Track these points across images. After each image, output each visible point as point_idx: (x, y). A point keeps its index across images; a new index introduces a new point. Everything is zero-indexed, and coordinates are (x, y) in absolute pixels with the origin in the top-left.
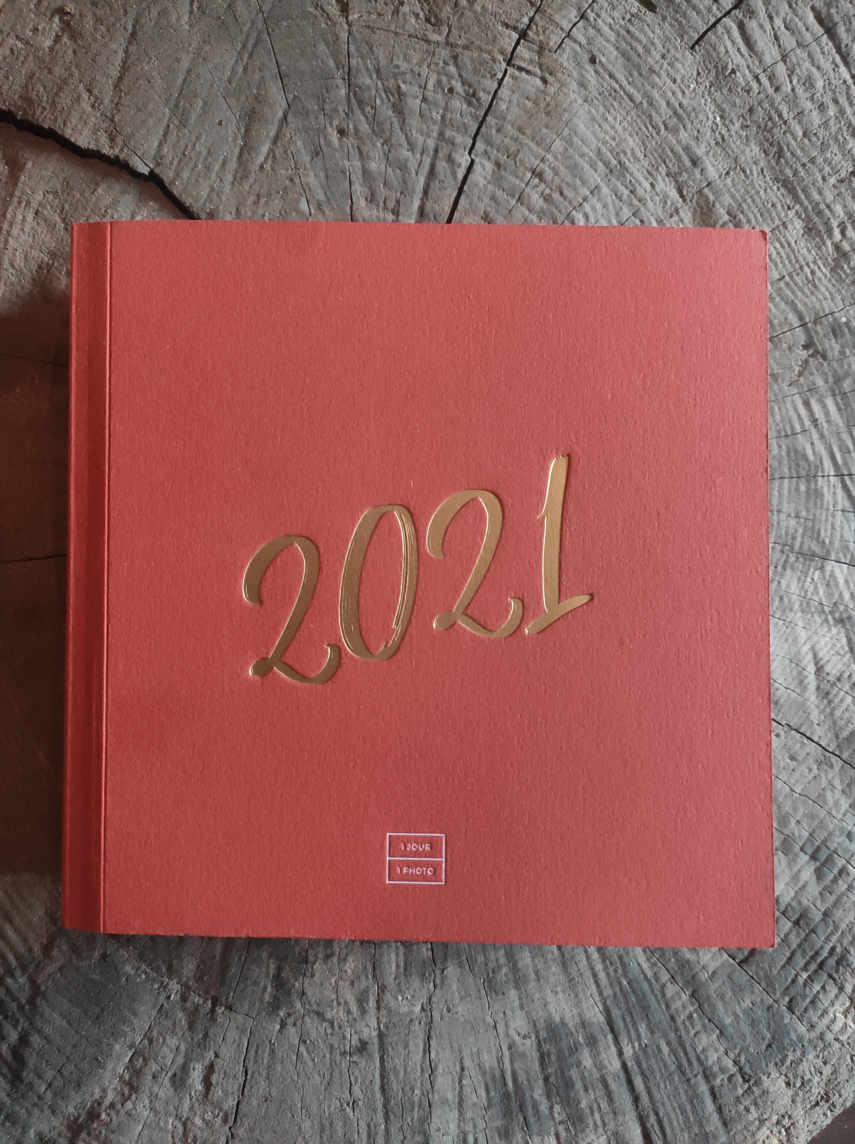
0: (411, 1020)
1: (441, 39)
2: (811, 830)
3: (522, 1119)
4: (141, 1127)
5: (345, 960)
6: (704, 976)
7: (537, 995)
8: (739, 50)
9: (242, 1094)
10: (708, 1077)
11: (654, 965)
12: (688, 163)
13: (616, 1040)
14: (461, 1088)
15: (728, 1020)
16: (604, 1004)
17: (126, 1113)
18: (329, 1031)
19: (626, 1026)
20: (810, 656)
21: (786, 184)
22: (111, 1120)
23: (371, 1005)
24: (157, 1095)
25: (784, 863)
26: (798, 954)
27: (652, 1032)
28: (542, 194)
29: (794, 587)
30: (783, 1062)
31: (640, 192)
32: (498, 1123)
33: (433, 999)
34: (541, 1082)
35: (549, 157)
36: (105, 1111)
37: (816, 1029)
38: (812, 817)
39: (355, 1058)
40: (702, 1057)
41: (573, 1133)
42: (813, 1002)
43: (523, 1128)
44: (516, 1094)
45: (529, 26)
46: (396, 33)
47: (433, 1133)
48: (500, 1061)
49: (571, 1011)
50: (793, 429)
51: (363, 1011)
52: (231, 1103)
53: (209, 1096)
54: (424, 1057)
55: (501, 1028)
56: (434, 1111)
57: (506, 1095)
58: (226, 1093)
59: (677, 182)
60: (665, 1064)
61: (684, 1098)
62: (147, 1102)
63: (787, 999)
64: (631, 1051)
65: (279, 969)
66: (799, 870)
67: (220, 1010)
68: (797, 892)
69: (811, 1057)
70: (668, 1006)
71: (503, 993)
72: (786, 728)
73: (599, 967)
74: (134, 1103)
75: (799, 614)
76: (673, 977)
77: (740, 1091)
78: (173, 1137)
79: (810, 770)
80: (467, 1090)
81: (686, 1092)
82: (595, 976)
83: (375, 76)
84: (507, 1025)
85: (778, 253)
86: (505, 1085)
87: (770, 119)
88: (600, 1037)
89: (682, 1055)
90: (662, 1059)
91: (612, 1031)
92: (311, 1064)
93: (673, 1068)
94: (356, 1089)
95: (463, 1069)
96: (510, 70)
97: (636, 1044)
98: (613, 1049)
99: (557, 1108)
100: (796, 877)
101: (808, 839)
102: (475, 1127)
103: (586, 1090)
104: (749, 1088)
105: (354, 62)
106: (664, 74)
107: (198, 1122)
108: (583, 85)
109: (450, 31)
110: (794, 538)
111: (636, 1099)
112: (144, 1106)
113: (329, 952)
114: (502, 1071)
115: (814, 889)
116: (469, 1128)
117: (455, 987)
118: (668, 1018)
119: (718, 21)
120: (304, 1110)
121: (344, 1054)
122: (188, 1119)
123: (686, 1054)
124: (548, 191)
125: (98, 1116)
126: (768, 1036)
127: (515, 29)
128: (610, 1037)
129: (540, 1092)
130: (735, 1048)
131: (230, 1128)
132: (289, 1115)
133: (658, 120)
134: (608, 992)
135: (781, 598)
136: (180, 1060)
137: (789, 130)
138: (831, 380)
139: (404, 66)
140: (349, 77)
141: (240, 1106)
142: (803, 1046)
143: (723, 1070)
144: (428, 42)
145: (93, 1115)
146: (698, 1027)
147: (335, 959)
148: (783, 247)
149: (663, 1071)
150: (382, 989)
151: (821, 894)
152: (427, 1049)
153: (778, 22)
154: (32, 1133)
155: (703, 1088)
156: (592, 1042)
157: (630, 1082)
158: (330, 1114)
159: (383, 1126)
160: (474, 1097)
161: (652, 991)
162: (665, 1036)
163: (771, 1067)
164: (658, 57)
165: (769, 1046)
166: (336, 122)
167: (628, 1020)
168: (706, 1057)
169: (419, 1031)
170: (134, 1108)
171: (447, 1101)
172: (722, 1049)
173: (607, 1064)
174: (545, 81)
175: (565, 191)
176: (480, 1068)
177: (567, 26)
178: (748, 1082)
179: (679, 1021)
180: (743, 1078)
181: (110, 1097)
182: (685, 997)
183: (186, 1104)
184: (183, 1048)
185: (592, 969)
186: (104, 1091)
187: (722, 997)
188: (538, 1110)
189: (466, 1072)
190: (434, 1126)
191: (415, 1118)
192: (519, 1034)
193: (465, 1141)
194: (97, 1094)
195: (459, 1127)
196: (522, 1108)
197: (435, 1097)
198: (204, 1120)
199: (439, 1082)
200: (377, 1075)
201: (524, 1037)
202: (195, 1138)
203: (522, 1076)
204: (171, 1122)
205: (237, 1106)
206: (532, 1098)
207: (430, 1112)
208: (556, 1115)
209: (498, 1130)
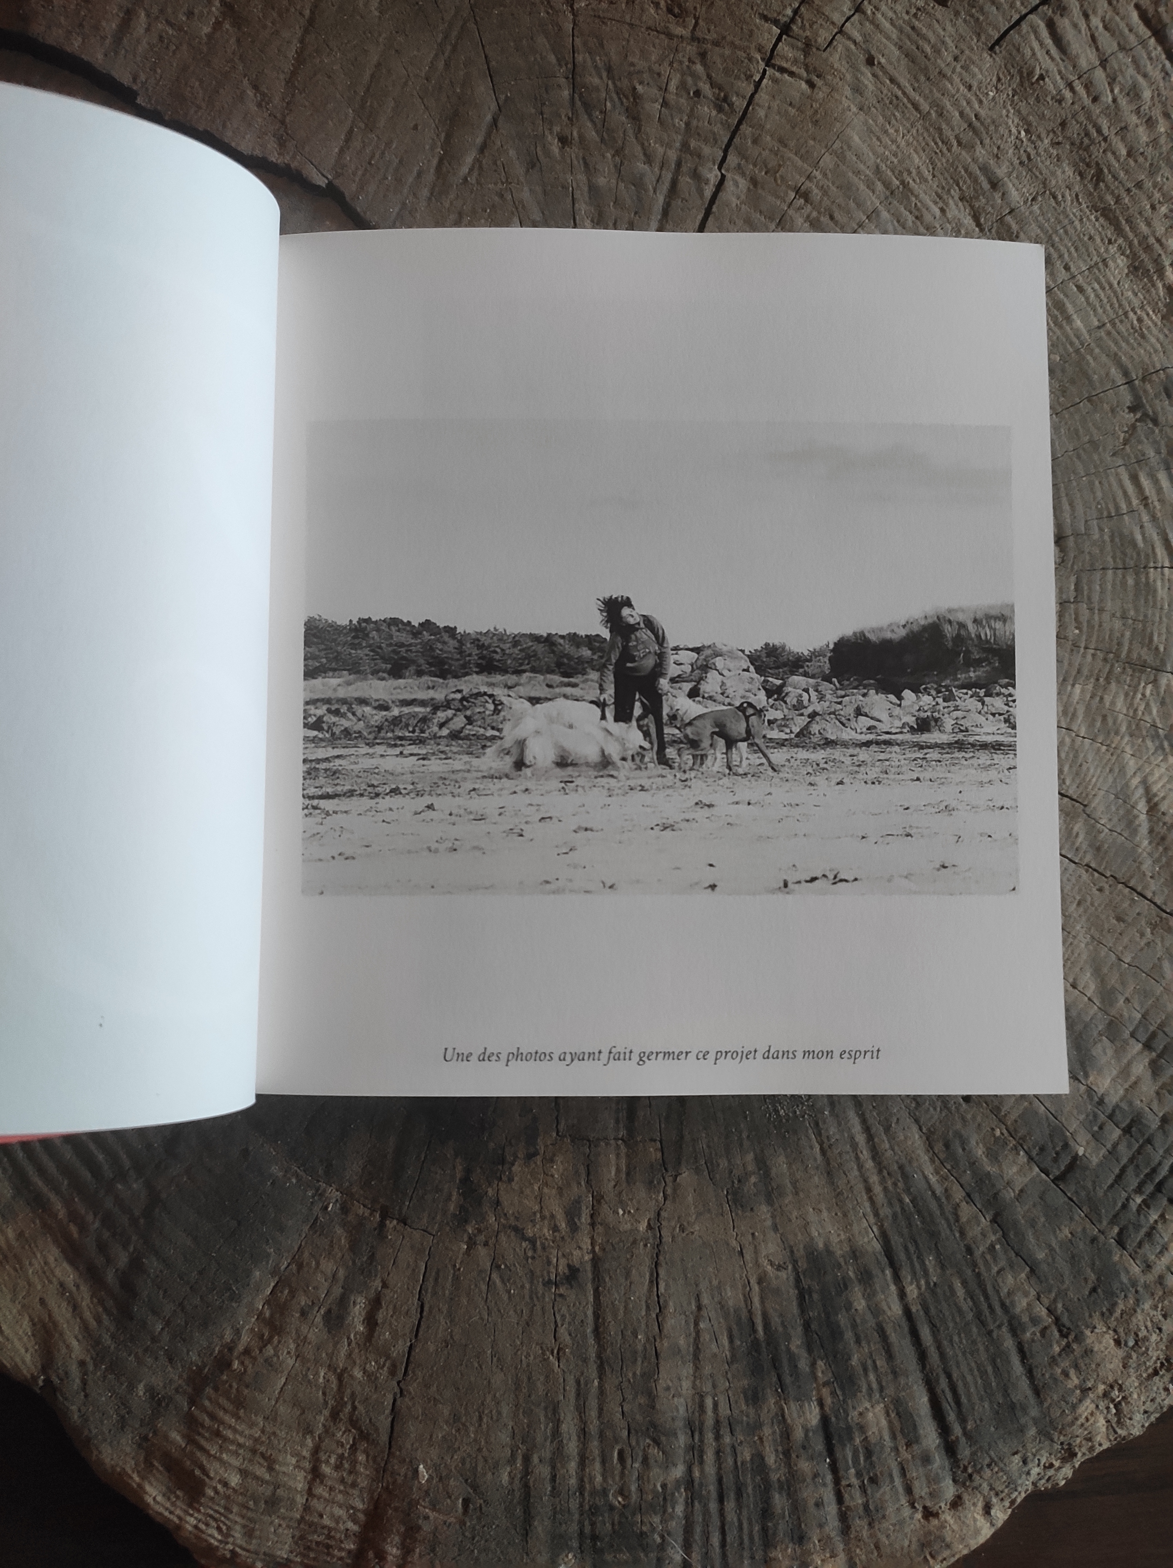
0: (635, 1242)
1: (685, 32)
2: (1143, 1011)
3: (775, 1379)
4: (283, 1380)
5: (552, 1161)
6: (1009, 1195)
7: (795, 1213)
8: (1048, 52)
9: (416, 1336)
10: (1015, 1329)
11: (944, 1178)
12: (986, 186)
13: (897, 1278)
14: (698, 1333)
15: (1041, 1255)
16: (881, 1228)
17: (266, 1361)
18: (530, 1254)
19: (909, 1258)
20: (1141, 791)
21: (1106, 213)
22: (245, 1370)
23: (583, 1220)
24: (305, 1337)
25: (1110, 1052)
26: (1130, 1171)
27: (943, 1267)
28: (808, 216)
29: (1120, 704)
30: (1111, 1312)
31: (928, 218)
32: (745, 1382)
33: (663, 1214)
34: (800, 1329)
35: (817, 174)
36: (238, 1358)
37: (1153, 1271)
38: (1146, 994)
39: (562, 1291)
40: (1008, 1302)
41: (841, 1398)
42: (1149, 1235)
43: (776, 1391)
44: (768, 1344)
45: (793, 20)
46: (631, 25)
47: (661, 1393)
48: (748, 1298)
49: (839, 1235)
50: (1117, 508)
51: (574, 1228)
52: (400, 1348)
53: (374, 1340)
54: (650, 1290)
55: (748, 1256)
56: (662, 1362)
57: (755, 1345)
58: (395, 1335)
59: (972, 207)
60: (960, 1311)
61: (983, 1356)
62: (292, 1346)
63: (1116, 1230)
64: (916, 1292)
65: (468, 1171)
66: (1129, 1064)
67: (391, 1224)
68: (1127, 1090)
69: (1147, 1306)
70: (962, 1233)
71: (752, 1209)
72: (1111, 881)
73: (874, 1179)
74: (275, 1349)
75: (1127, 739)
76: (968, 1195)
77: (1057, 1349)
78: (324, 1394)
79: (1142, 935)
80: (706, 1337)
81: (987, 1350)
82: (869, 1190)
83: (604, 75)
84: (756, 1251)
85: (1097, 296)
86: (754, 1330)
87: (1087, 134)
88: (876, 1271)
89: (982, 1299)
90: (956, 1304)
91: (892, 1264)
92: (505, 1297)
93: (970, 1316)
94: (563, 1331)
95: (699, 1308)
96: (770, 71)
97: (923, 1282)
98: (893, 1288)
99: (820, 1364)
100: (1125, 1072)
101: (1140, 1022)
102: (714, 1386)
103: (858, 1341)
104: (1068, 1345)
105: (579, 58)
106: (956, 79)
107: (358, 1374)
108: (858, 90)
109: (696, 24)
110: (1119, 644)
111: (922, 1356)
112: (289, 1353)
113: (532, 1150)
114: (750, 1312)
115: (1148, 1088)
116: (707, 1387)
117: (690, 1199)
118: (963, 1249)
119: (1023, 18)
120: (495, 1359)
121: (548, 1283)
122: (345, 1370)
123: (987, 1298)
124: (815, 214)
125: (229, 1365)
126: (1093, 1277)
127: (776, 22)
128: (888, 1272)
129: (799, 1343)
130: (1050, 1291)
131: (399, 1383)
132: (476, 1365)
133: (948, 133)
134: (885, 1211)
135: (1104, 717)
136: (337, 1291)
137: (1110, 149)
138: (1164, 450)
139: (641, 64)
140: (574, 75)
141: (413, 1353)
142: (1137, 1292)
143: (1035, 1321)
144: (670, 36)
145: (223, 1364)
146: (1003, 1263)
147: (539, 1159)
148: (1103, 289)
149: (958, 1320)
150: (598, 1199)
151: (1158, 1093)
152: (655, 1280)
153: (1096, 21)
154: (141, 1390)
155: (1009, 1343)
156: (866, 1277)
157: (915, 1334)
158: (528, 1366)
159: (596, 1383)
160: (714, 1346)
161: (943, 1213)
162: (960, 1273)
163: (1096, 1320)
164: (950, 59)
165: (1094, 1290)
166: (557, 129)
167: (912, 1249)
168: (1013, 1303)
169: (644, 1255)
170: (276, 1355)
171: (680, 1351)
172: (1033, 1293)
173: (885, 1308)
174: (811, 85)
175: (837, 215)
176: (722, 1307)
177: (838, 19)
178: (1066, 1336)
179: (977, 1253)
180: (1060, 1331)
181: (245, 1339)
182: (985, 1222)
183: (344, 1350)
184: (341, 1273)
185: (866, 1181)
186: (237, 1332)
187: (1033, 1223)
188: (796, 1366)
189: (704, 1313)
190: (662, 1384)
191: (638, 1373)
192: (772, 1264)
193: (702, 1407)
194: (228, 1336)
195: (694, 1387)
196: (775, 1363)
197: (664, 1345)
198: (365, 1371)
199: (670, 1323)
200: (590, 1313)
201: (779, 1268)
202: (353, 1395)
203: (775, 1320)
204: (322, 1374)
205: (409, 1353)
206: (788, 1349)
207: (657, 1365)
208: (819, 1374)
209: (745, 1392)
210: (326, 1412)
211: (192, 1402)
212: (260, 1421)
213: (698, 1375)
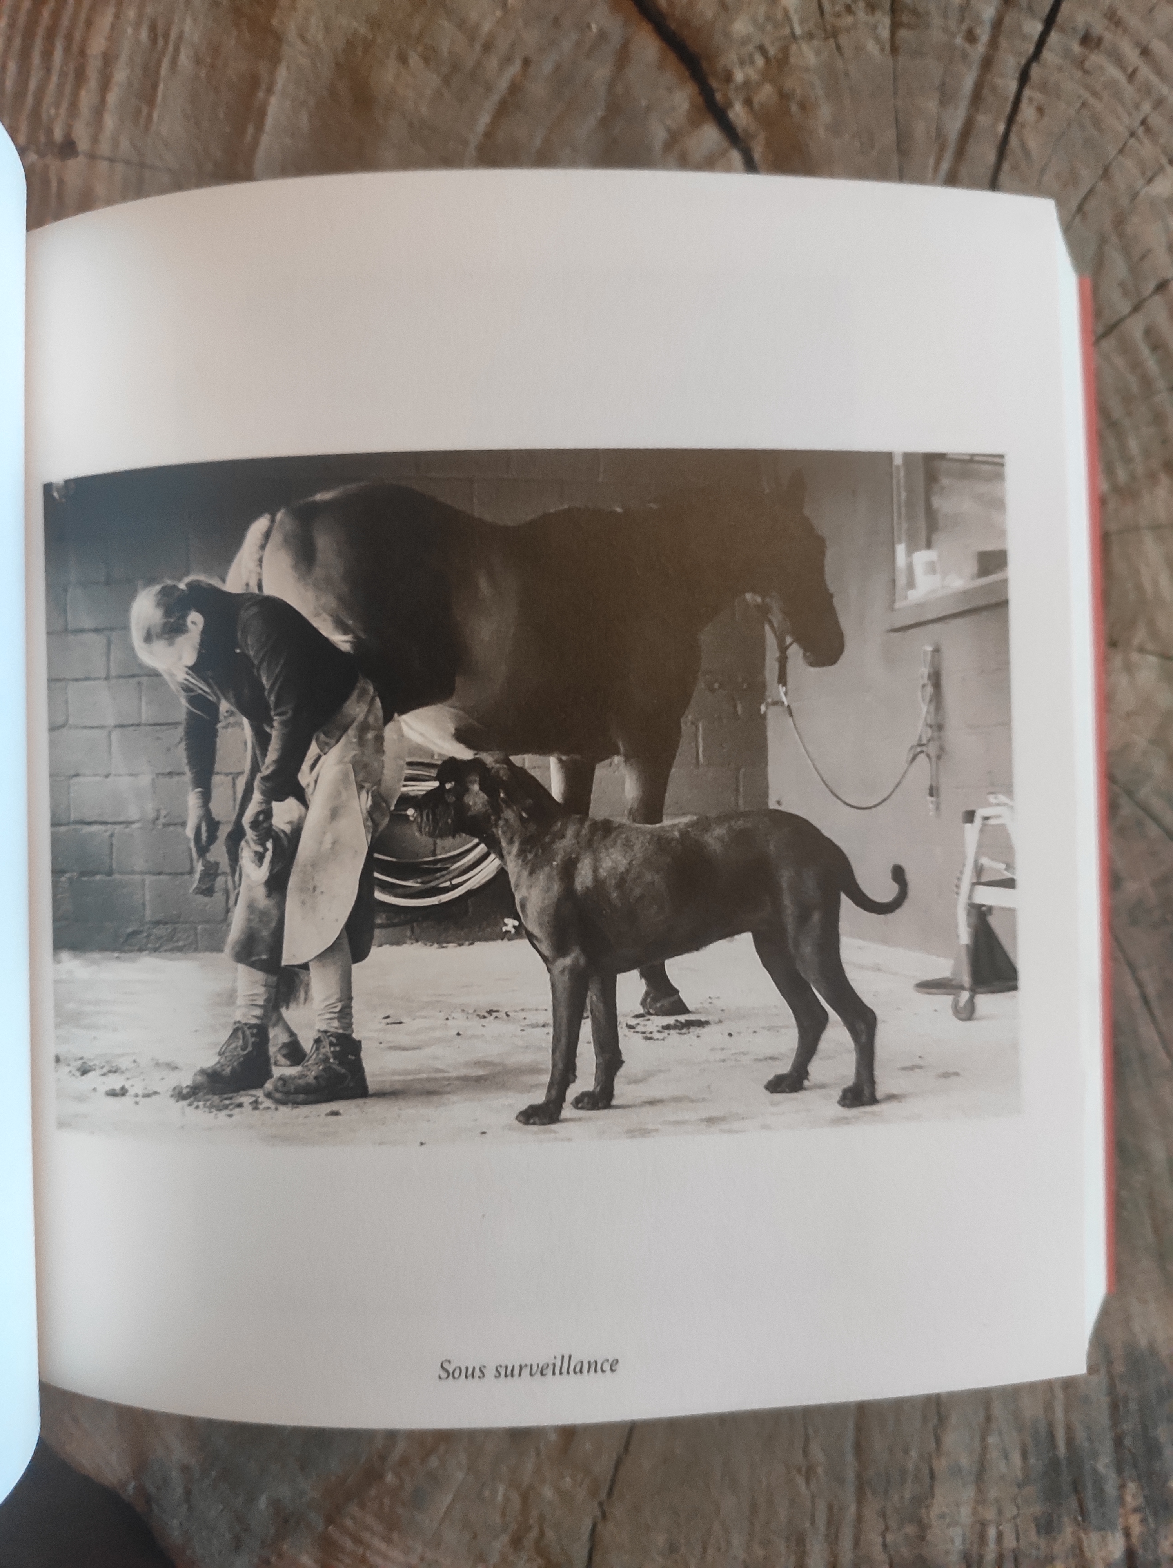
3: (1074, 1504)
4: (449, 1498)
14: (984, 1449)
17: (429, 1474)
22: (402, 1484)
32: (1037, 1509)
34: (1109, 1446)
36: (393, 1469)
41: (1152, 1527)
43: (1075, 1519)
44: (1070, 1463)
47: (935, 1521)
49: (1166, 1332)
52: (604, 1463)
53: (571, 1452)
56: (937, 1486)
57: (1054, 1465)
58: (597, 1446)
62: (463, 1457)
78: (503, 1515)
80: (994, 1454)
86: (1053, 1445)
94: (814, 1446)
95: (989, 1419)
99: (1132, 1486)
102: (1000, 1512)
107: (548, 1492)
112: (459, 1464)
114: (1051, 1425)
116: (990, 1514)
120: (727, 1478)
122: (531, 1487)
125: (381, 1477)
129: (1107, 1461)
131: (601, 1504)
132: (702, 1485)
141: (621, 1469)
145: (372, 1476)
154: (262, 1503)
158: (768, 1487)
159: (853, 1508)
160: (1003, 1468)
170: (442, 1466)
171: (960, 1470)
176: (1017, 1418)
183: (530, 1463)
188: (1102, 1490)
189: (994, 1425)
190: (935, 1511)
191: (907, 1496)
193: (982, 1538)
195: (975, 1512)
196: (1077, 1487)
197: (941, 1465)
198: (557, 1489)
199: (950, 1439)
202: (542, 1517)
203: (1081, 1434)
204: (501, 1490)
205: (616, 1469)
206: (1095, 1472)
207: (932, 1487)
208: (1129, 1499)
209: (1036, 1520)
210: (505, 1538)
211: (330, 1520)
212: (419, 1547)
213: (980, 1500)
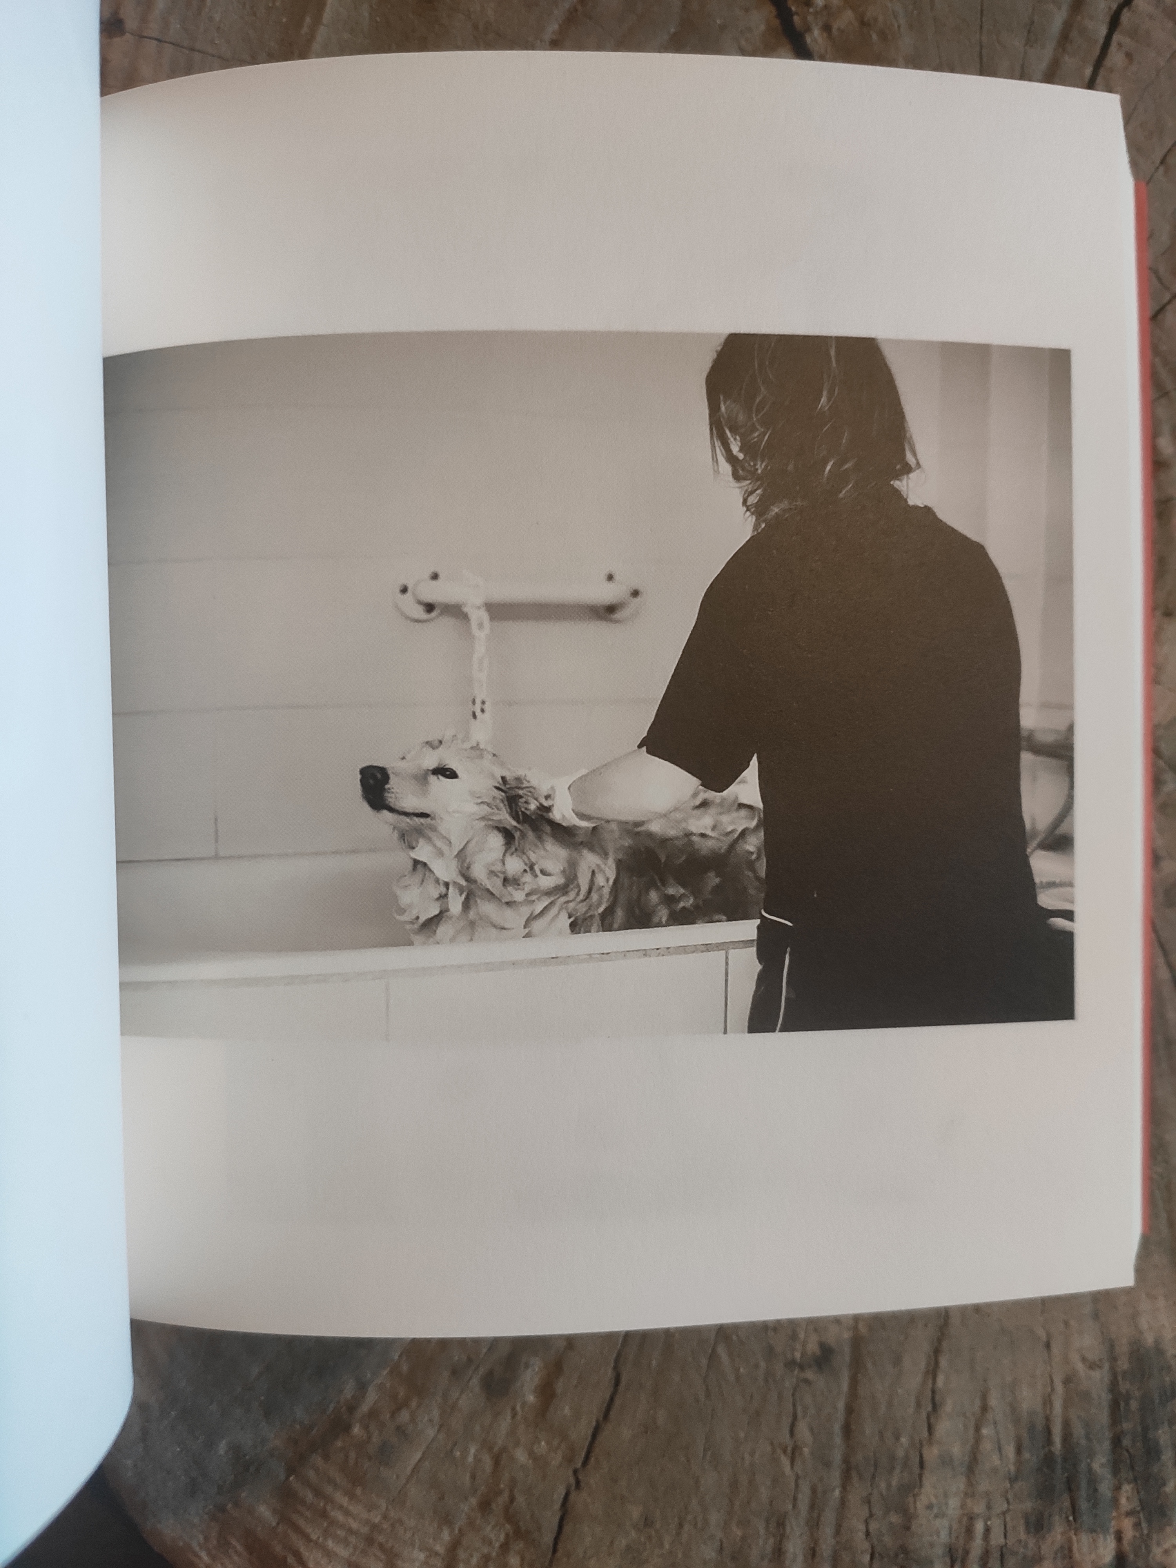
3: (1067, 1504)
4: (418, 1455)
9: (606, 1414)
14: (978, 1439)
17: (398, 1428)
22: (369, 1438)
24: (455, 1403)
32: (1028, 1505)
34: (1107, 1445)
36: (360, 1421)
39: (808, 1375)
41: (1145, 1532)
43: (1067, 1518)
44: (1065, 1460)
47: (921, 1512)
48: (1048, 1402)
52: (582, 1428)
53: (547, 1415)
54: (924, 1382)
55: (1056, 1350)
56: (926, 1474)
57: (1048, 1460)
58: (577, 1412)
62: (436, 1413)
74: (412, 1414)
78: (473, 1477)
80: (987, 1446)
84: (1067, 1344)
86: (1049, 1441)
92: (731, 1377)
94: (802, 1425)
95: (984, 1408)
99: (1127, 1488)
102: (989, 1507)
107: (521, 1456)
112: (431, 1420)
114: (1048, 1419)
116: (979, 1508)
120: (709, 1453)
121: (790, 1365)
122: (504, 1449)
125: (347, 1428)
129: (1104, 1460)
131: (575, 1472)
132: (683, 1459)
141: (599, 1437)
145: (339, 1427)
152: (932, 1371)
154: (222, 1448)
158: (751, 1465)
159: (837, 1493)
160: (996, 1461)
170: (413, 1420)
171: (951, 1460)
176: (1014, 1410)
181: (372, 1397)
183: (505, 1424)
186: (362, 1387)
188: (1096, 1490)
189: (989, 1416)
190: (922, 1501)
191: (894, 1483)
192: (1084, 1359)
193: (969, 1531)
194: (349, 1390)
195: (963, 1506)
196: (1071, 1486)
197: (932, 1454)
198: (531, 1453)
199: (943, 1427)
200: (841, 1405)
201: (1092, 1366)
202: (513, 1482)
203: (1078, 1430)
204: (473, 1451)
205: (594, 1436)
206: (1090, 1470)
207: (920, 1476)
208: (1123, 1501)
209: (1026, 1517)
210: (473, 1501)
211: (291, 1470)
212: (383, 1504)
213: (970, 1493)
